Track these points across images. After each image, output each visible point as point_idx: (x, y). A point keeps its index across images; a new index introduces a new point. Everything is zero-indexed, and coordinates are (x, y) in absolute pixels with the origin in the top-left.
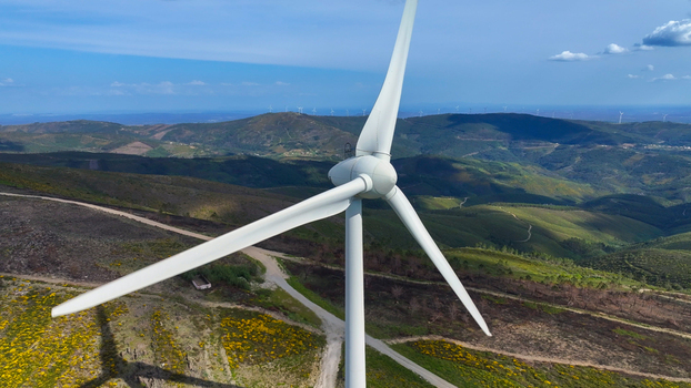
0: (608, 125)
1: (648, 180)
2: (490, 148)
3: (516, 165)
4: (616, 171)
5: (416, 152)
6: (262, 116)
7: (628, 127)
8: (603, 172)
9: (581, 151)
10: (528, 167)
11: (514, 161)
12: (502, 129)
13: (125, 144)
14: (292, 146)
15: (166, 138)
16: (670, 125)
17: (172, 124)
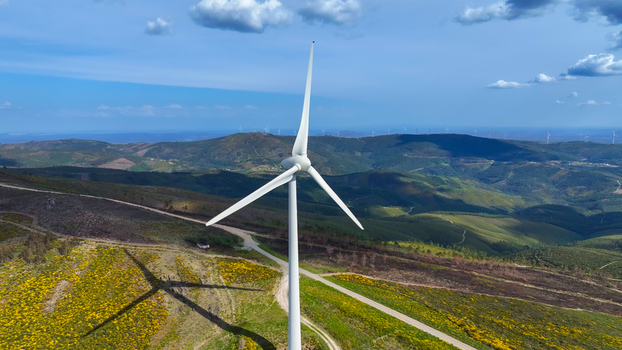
0: (537, 144)
1: (572, 192)
2: (434, 165)
3: (456, 179)
4: (544, 185)
5: (369, 168)
6: (233, 136)
7: (555, 146)
8: (532, 185)
9: (513, 167)
10: (467, 181)
11: (455, 175)
12: (444, 147)
13: (112, 160)
14: (260, 162)
15: (148, 155)
16: (591, 145)
17: (153, 143)
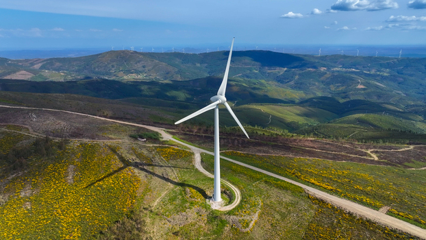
0: (313, 56)
1: (333, 88)
2: (248, 72)
3: (263, 81)
4: (317, 83)
5: (206, 75)
6: (108, 53)
7: (323, 58)
8: (310, 84)
9: (298, 72)
10: (270, 82)
11: (262, 78)
12: (256, 60)
13: (15, 72)
14: (129, 72)
15: (43, 67)
16: (345, 57)
